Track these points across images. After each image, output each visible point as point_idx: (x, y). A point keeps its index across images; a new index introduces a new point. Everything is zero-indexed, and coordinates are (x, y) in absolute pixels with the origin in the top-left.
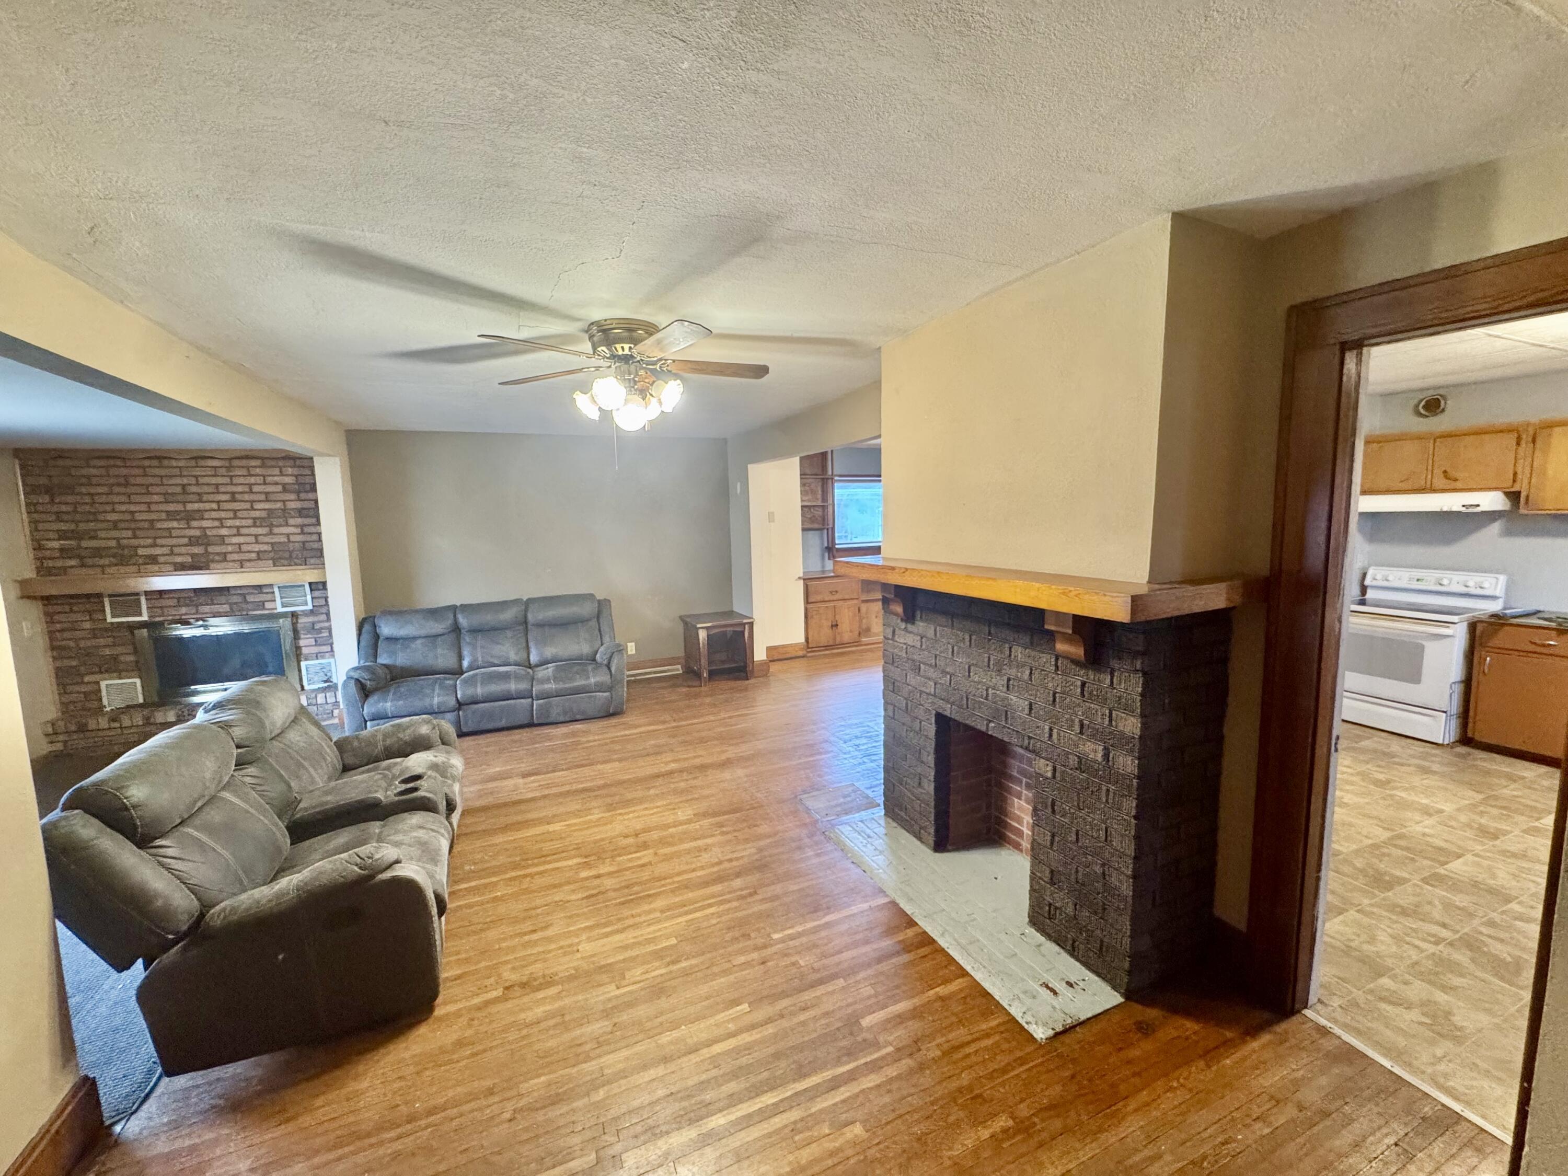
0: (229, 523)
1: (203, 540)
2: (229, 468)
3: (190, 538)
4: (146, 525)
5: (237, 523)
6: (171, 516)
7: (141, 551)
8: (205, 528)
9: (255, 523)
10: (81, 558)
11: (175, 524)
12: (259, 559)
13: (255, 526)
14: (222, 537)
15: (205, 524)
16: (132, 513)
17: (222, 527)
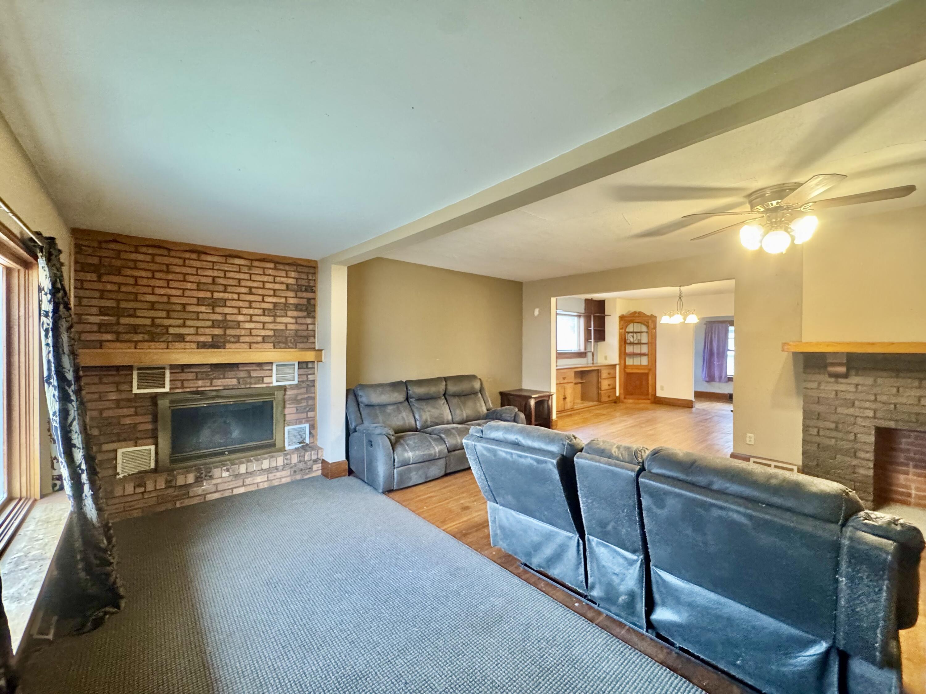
0: (244, 311)
1: (224, 324)
2: (250, 267)
3: (213, 321)
4: (179, 308)
5: (251, 311)
6: (200, 302)
7: (172, 331)
8: (226, 314)
9: (264, 312)
10: (118, 333)
11: (203, 309)
12: (264, 342)
13: (264, 315)
14: (239, 322)
15: (227, 310)
16: (169, 296)
17: (240, 313)
